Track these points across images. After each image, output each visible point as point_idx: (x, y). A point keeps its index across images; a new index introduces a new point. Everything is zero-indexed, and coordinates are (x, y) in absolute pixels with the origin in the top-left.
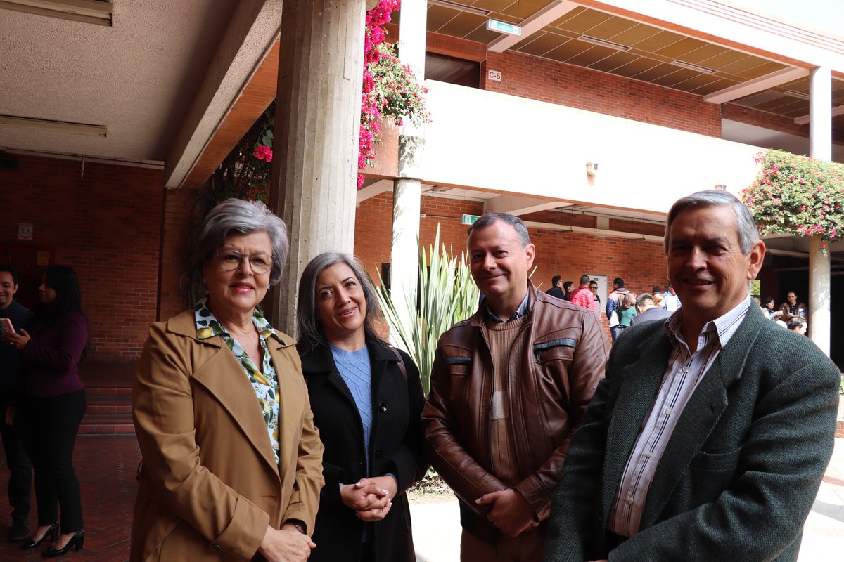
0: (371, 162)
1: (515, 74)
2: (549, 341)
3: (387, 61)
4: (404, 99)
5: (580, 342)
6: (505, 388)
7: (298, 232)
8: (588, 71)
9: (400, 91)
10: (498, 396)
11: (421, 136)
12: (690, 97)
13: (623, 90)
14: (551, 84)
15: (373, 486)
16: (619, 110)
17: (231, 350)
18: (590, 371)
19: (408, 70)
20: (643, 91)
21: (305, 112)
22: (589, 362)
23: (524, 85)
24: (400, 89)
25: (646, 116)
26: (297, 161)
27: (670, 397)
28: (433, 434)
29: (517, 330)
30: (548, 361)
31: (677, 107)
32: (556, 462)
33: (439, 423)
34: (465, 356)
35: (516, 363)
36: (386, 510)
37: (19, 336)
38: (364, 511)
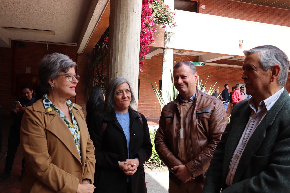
0: (153, 42)
1: (211, 6)
2: (202, 111)
3: (159, 3)
4: (166, 18)
5: (213, 111)
6: (184, 127)
7: (117, 70)
8: (241, 3)
9: (164, 15)
10: (182, 130)
11: (173, 32)
12: (285, 11)
13: (256, 10)
14: (225, 9)
15: (130, 162)
16: (254, 18)
17: (59, 115)
18: (217, 123)
19: (167, 6)
20: (264, 10)
21: (119, 25)
22: (216, 119)
23: (215, 10)
24: (164, 14)
25: (265, 20)
26: (117, 43)
27: (248, 132)
28: (159, 143)
29: (190, 106)
30: (201, 118)
31: (279, 15)
32: (201, 156)
33: (161, 139)
34: (171, 115)
35: (189, 118)
36: (135, 171)
37: (23, 107)
38: (127, 171)
